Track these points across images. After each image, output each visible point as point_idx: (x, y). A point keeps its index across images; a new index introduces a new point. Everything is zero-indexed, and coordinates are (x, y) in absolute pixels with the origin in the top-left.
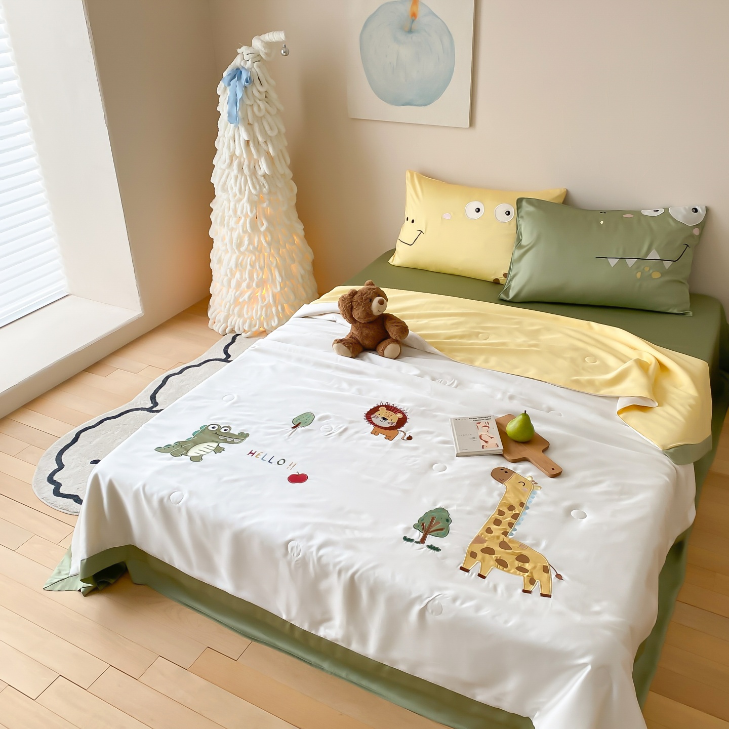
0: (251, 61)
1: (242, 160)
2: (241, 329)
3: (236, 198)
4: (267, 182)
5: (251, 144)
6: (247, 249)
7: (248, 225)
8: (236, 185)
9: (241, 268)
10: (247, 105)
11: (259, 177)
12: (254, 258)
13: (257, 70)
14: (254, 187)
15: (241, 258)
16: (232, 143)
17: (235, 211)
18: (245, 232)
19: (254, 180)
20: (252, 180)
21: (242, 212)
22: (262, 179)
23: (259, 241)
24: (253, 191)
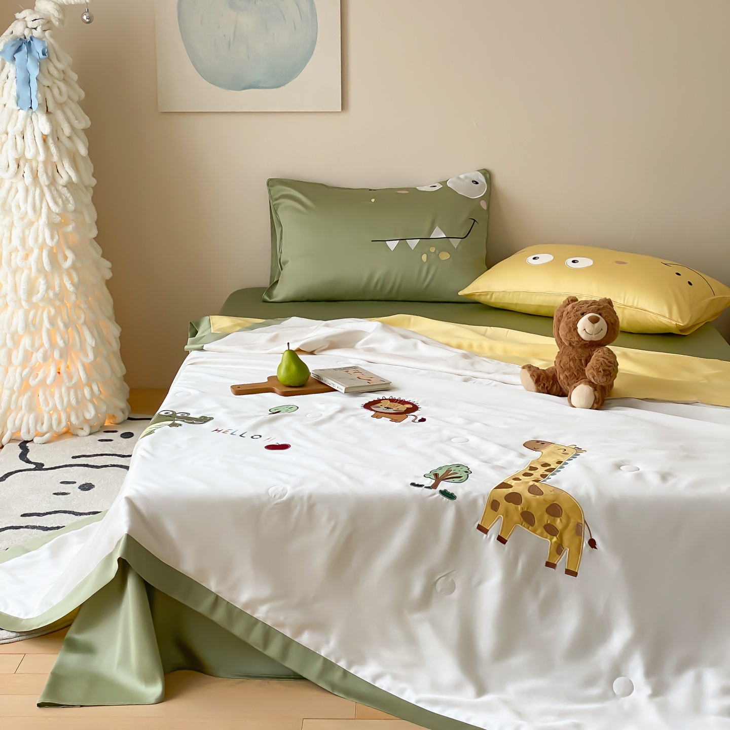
0: (42, 28)
1: (34, 165)
2: (32, 431)
3: (25, 221)
4: (72, 194)
5: (50, 141)
6: (42, 300)
7: (45, 260)
8: (26, 201)
9: (32, 329)
10: (44, 86)
11: (60, 188)
12: (53, 311)
13: (52, 40)
14: (56, 203)
15: (32, 314)
16: (19, 139)
17: (23, 241)
18: (41, 270)
19: (55, 192)
20: (51, 192)
21: (36, 240)
22: (65, 191)
23: (62, 285)
24: (54, 208)
